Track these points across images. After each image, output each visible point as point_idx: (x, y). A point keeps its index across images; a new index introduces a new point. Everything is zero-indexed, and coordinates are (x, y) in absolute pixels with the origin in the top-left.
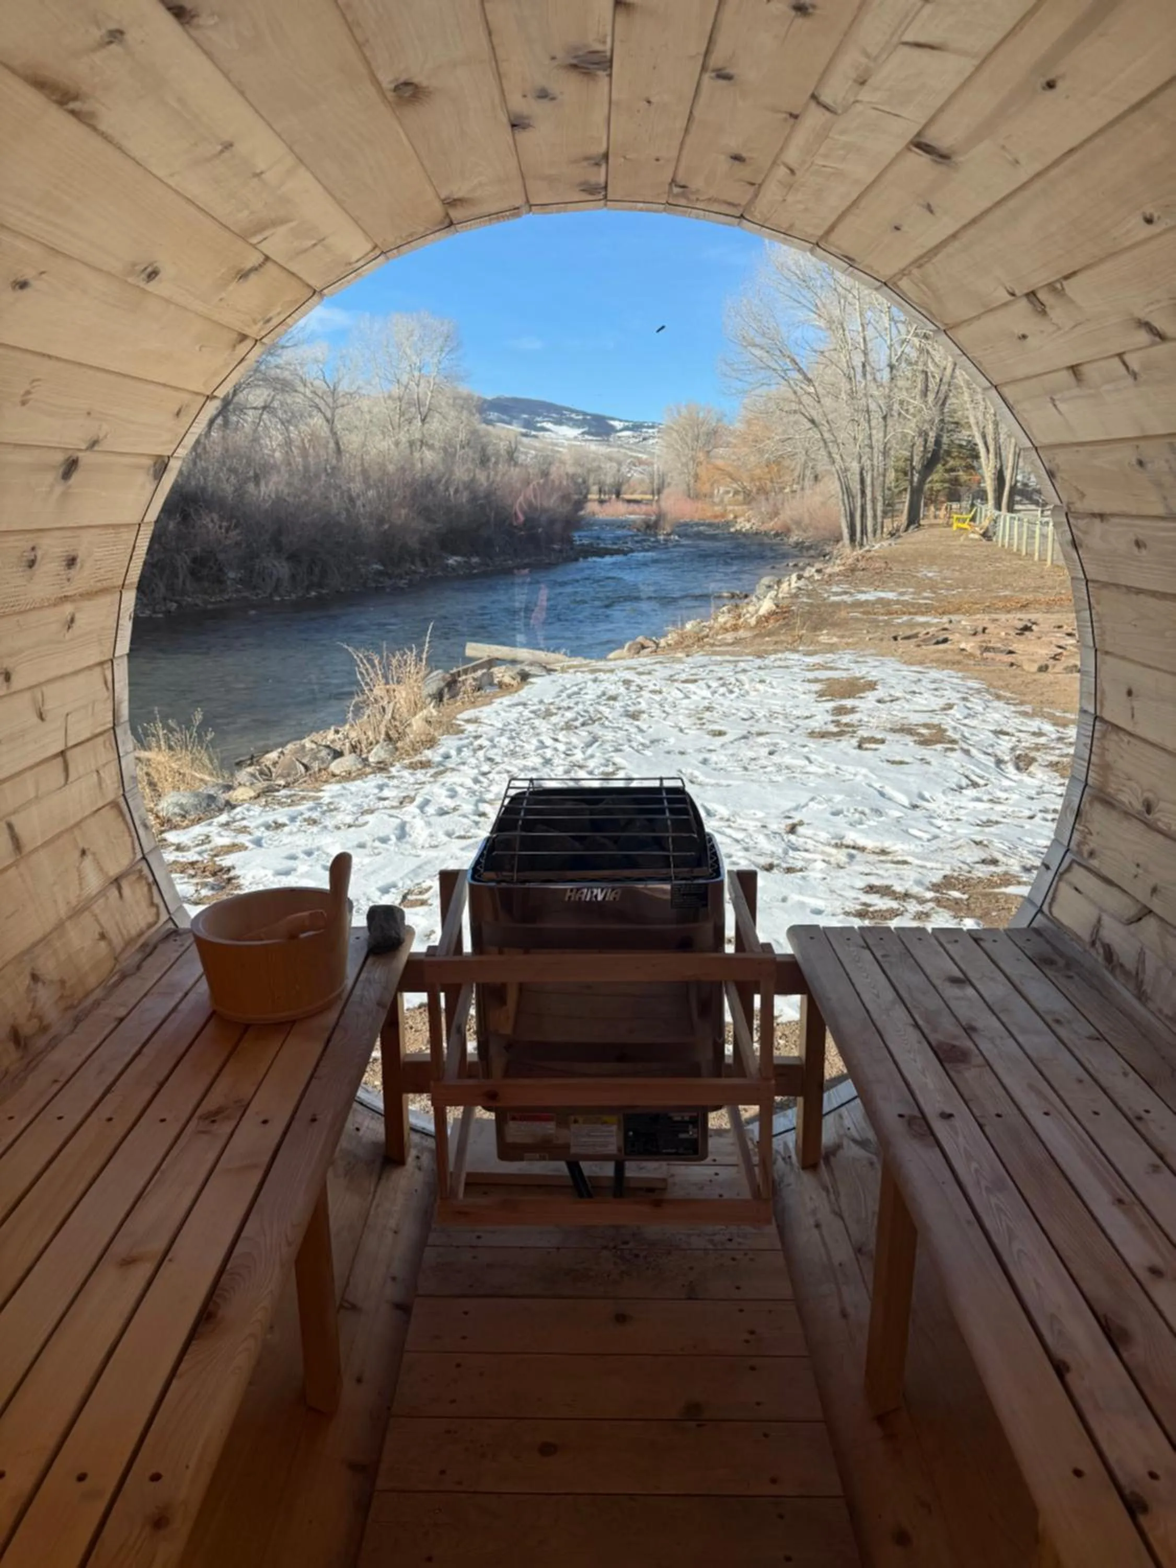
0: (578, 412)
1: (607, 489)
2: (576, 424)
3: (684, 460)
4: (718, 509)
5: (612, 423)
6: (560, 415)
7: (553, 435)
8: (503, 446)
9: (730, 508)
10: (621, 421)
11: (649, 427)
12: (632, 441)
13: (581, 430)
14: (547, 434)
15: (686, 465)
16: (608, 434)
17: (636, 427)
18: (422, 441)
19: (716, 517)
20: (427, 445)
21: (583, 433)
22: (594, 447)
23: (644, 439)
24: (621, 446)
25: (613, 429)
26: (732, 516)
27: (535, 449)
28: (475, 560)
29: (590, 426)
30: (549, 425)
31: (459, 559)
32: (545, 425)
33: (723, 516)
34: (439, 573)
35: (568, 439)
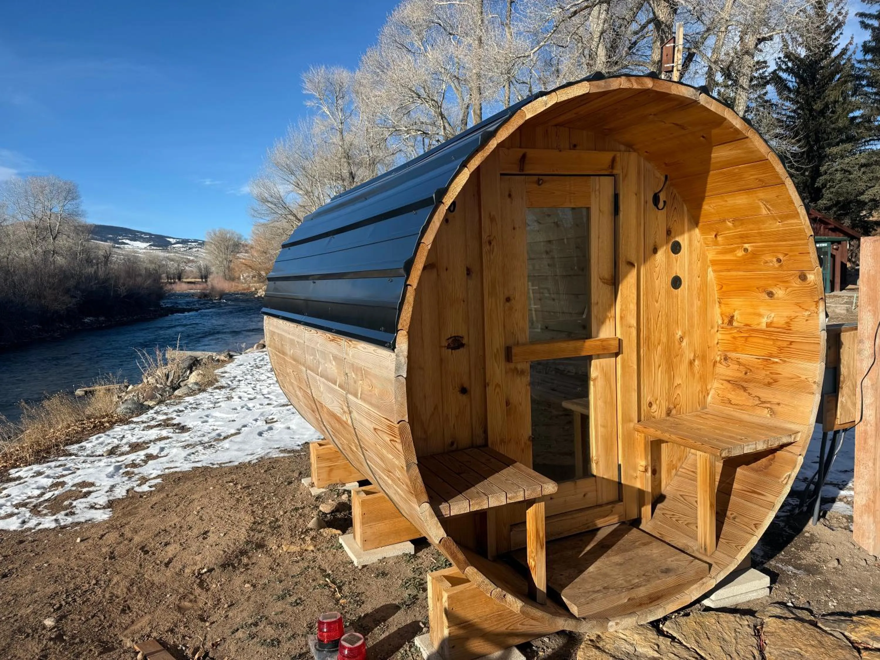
0: (146, 234)
1: (172, 276)
2: (145, 240)
3: (220, 259)
4: (245, 286)
5: (168, 239)
6: (135, 236)
7: (130, 247)
8: (101, 253)
9: (251, 285)
10: (174, 238)
11: (192, 242)
12: (182, 249)
13: (148, 244)
14: (126, 246)
15: (221, 262)
16: (167, 246)
17: (184, 242)
18: (54, 251)
19: (245, 290)
20: (57, 253)
21: (150, 245)
22: (159, 253)
23: (190, 248)
24: (176, 252)
25: (170, 243)
26: (254, 289)
27: (123, 255)
28: (102, 319)
29: (153, 241)
30: (127, 241)
31: (91, 318)
32: (124, 241)
33: (248, 289)
34: (80, 328)
35: (141, 249)
